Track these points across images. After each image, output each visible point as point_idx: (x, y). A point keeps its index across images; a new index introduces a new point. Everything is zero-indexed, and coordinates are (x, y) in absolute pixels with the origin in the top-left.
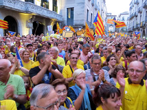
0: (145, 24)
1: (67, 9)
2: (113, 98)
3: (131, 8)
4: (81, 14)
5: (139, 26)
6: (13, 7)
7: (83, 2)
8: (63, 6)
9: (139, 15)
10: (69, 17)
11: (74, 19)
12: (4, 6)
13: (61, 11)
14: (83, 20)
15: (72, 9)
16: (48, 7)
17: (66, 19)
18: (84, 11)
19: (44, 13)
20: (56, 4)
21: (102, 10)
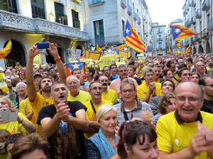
0: (208, 33)
1: (94, 22)
2: (141, 144)
3: (185, 13)
4: (114, 28)
5: (199, 36)
6: (16, 27)
7: (115, 11)
8: (87, 19)
9: (198, 21)
10: (98, 34)
11: (105, 36)
12: (4, 27)
13: (85, 26)
14: (117, 36)
15: (101, 22)
16: (66, 23)
17: (93, 37)
18: (117, 23)
19: (61, 31)
20: (77, 18)
21: (144, 20)
